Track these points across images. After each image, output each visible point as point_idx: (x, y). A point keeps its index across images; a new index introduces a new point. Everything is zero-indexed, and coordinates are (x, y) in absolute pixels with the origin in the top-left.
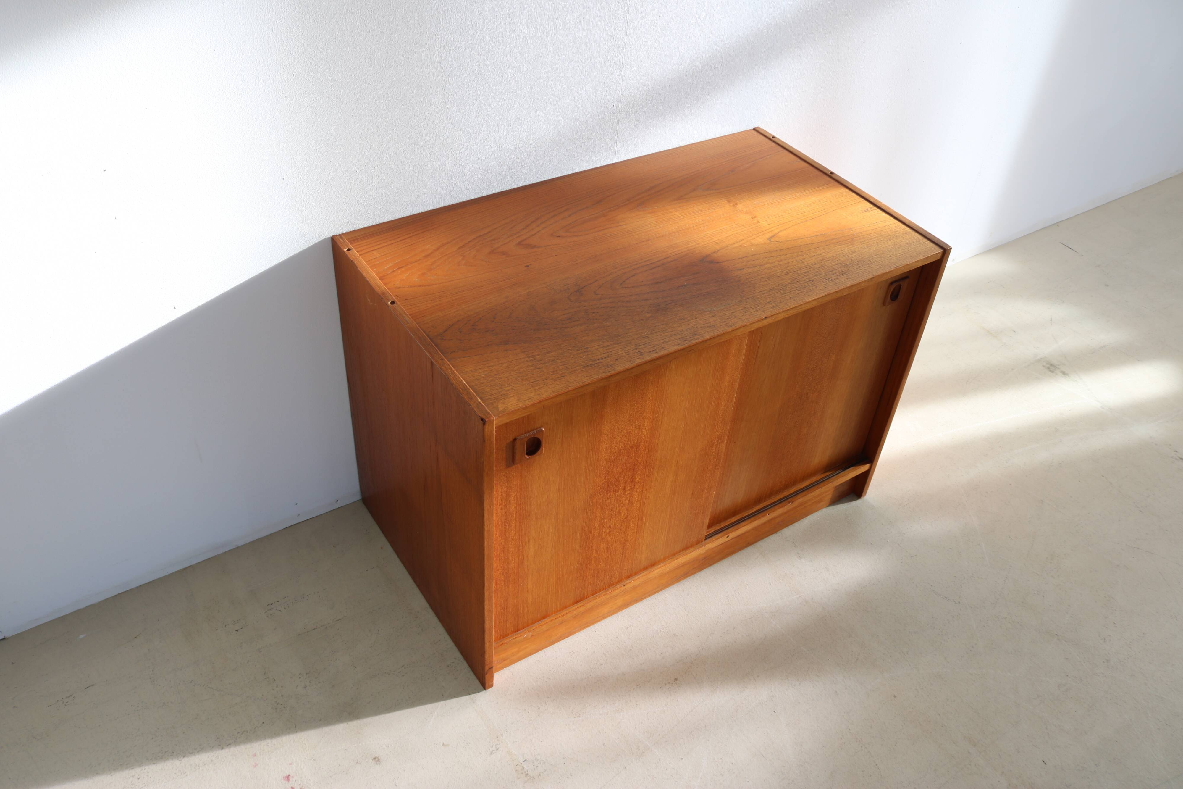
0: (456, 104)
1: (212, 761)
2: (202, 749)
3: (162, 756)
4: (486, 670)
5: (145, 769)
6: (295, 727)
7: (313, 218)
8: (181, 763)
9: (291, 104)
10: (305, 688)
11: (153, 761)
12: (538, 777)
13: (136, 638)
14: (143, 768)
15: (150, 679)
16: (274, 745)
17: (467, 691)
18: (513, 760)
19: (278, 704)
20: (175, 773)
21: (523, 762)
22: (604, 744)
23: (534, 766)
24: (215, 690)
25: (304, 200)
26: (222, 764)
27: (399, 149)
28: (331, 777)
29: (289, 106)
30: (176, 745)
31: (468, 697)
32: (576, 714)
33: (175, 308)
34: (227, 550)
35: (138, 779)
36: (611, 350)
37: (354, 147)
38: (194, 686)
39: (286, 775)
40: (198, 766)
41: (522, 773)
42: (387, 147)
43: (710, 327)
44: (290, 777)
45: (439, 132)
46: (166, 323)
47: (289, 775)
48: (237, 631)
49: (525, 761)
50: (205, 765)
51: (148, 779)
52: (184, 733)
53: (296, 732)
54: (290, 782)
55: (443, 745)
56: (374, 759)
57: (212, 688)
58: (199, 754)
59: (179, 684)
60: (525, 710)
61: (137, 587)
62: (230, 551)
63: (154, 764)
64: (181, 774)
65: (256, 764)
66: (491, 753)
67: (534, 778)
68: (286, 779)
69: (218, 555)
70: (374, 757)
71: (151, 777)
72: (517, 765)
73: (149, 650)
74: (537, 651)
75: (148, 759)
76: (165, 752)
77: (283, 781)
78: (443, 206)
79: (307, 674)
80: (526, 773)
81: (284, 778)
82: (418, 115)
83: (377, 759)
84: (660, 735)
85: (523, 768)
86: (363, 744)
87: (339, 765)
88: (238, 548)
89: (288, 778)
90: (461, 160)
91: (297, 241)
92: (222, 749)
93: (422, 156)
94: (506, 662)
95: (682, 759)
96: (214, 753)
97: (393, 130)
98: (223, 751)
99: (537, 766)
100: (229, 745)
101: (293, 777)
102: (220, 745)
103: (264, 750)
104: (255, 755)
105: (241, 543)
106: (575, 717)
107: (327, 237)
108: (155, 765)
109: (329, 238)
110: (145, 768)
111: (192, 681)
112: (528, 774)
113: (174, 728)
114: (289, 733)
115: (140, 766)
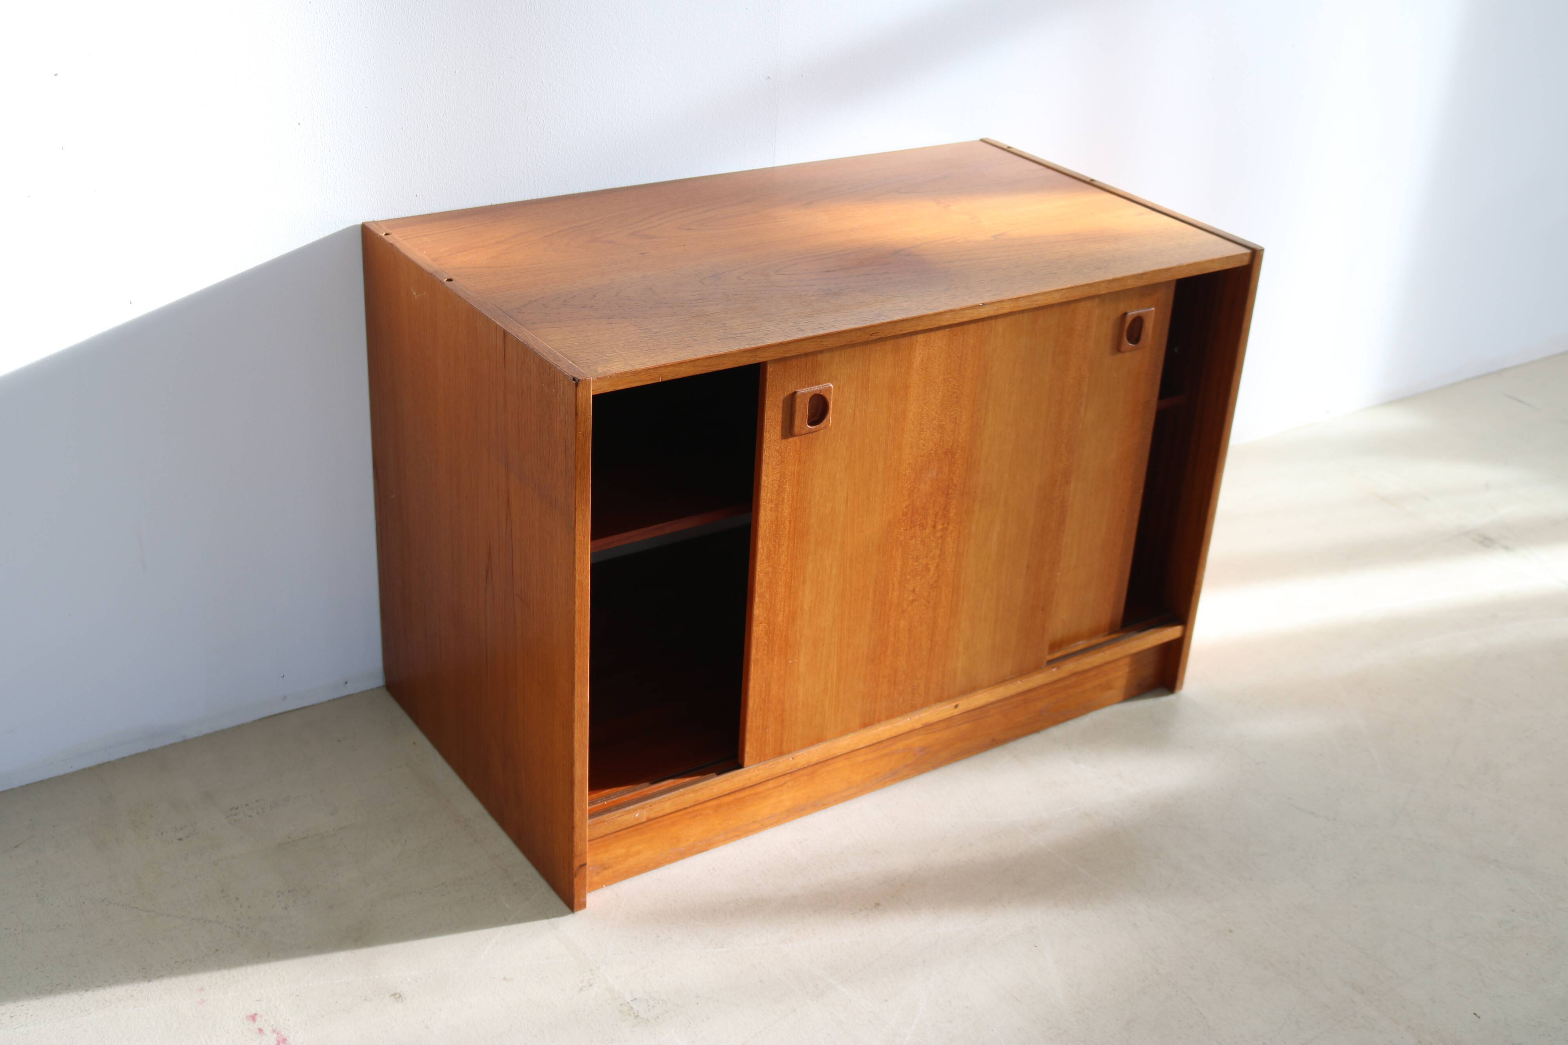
0: (544, 46)
1: (132, 996)
2: (117, 981)
3: (52, 990)
4: (575, 868)
5: (22, 1006)
6: (268, 956)
7: (337, 192)
8: (81, 999)
9: (316, 13)
10: (286, 908)
11: (36, 996)
12: (655, 1019)
13: (16, 847)
14: (20, 1003)
15: (38, 896)
16: (233, 977)
17: (543, 913)
18: (615, 999)
19: (242, 928)
20: (72, 1011)
21: (632, 1001)
22: (761, 981)
23: (648, 1005)
24: (142, 910)
25: (325, 161)
26: (148, 1000)
27: (463, 103)
28: (323, 1016)
29: (314, 16)
30: (75, 977)
31: (545, 922)
32: (716, 944)
33: (131, 303)
34: (167, 743)
35: (12, 1017)
36: (759, 326)
37: (401, 90)
38: (108, 905)
39: (250, 1014)
40: (110, 1002)
41: (630, 1015)
42: (446, 97)
43: (901, 310)
44: (256, 1016)
45: (520, 84)
46: (116, 326)
47: (256, 1014)
48: (180, 839)
49: (634, 1000)
50: (120, 1001)
51: (27, 1017)
52: (88, 962)
53: (270, 962)
54: (256, 1022)
55: (505, 979)
56: (392, 995)
57: (137, 908)
58: (111, 988)
59: (84, 902)
60: (636, 938)
61: (22, 787)
62: (173, 746)
63: (38, 999)
64: (82, 1011)
65: (203, 1000)
66: (581, 989)
67: (648, 1021)
68: (251, 1018)
69: (153, 749)
70: (393, 993)
71: (32, 1016)
72: (621, 1005)
73: (37, 862)
74: (657, 864)
75: (28, 994)
76: (57, 985)
77: (245, 1020)
78: (523, 200)
79: (289, 891)
80: (636, 1014)
81: (247, 1017)
82: (491, 56)
83: (397, 996)
84: (850, 971)
85: (632, 1008)
86: (376, 977)
87: (337, 1002)
88: (185, 742)
89: (253, 1018)
90: (550, 132)
91: (312, 224)
92: (149, 981)
93: (495, 117)
94: (608, 873)
95: (887, 1001)
96: (136, 986)
97: (456, 72)
98: (151, 983)
99: (654, 1006)
100: (160, 976)
101: (261, 1016)
102: (146, 977)
103: (217, 983)
104: (202, 989)
105: (191, 733)
106: (715, 948)
107: (356, 224)
108: (41, 1000)
109: (359, 225)
110: (23, 1004)
111: (105, 899)
112: (638, 1016)
113: (73, 956)
114: (257, 963)
115: (15, 1002)
